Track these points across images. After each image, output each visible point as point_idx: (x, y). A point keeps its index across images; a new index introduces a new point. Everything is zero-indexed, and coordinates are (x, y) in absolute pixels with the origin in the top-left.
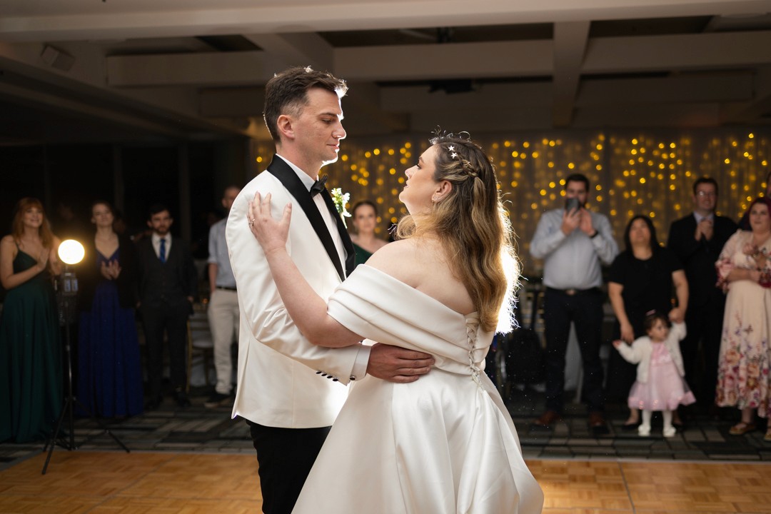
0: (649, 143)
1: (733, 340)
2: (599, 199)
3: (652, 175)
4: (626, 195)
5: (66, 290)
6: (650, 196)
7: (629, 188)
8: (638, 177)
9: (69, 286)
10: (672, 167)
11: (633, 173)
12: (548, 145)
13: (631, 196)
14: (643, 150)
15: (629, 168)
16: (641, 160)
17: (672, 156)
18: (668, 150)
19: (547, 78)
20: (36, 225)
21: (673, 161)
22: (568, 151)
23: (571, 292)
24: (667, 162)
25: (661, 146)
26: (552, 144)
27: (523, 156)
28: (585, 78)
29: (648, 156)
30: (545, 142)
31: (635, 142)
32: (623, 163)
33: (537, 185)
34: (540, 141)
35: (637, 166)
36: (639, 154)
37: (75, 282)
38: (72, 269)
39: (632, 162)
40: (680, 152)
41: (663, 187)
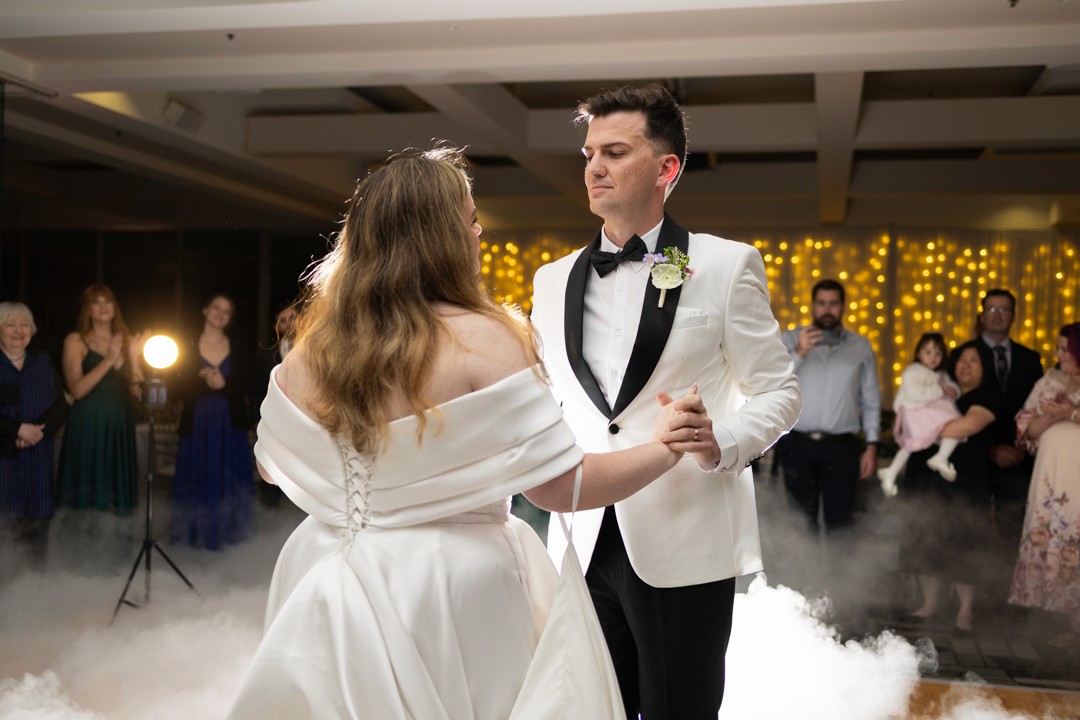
0: (950, 248)
1: (1041, 515)
2: (880, 320)
3: (954, 290)
4: (917, 316)
5: (151, 401)
6: (950, 318)
7: (921, 307)
8: (934, 293)
9: (155, 396)
10: (981, 281)
11: (928, 287)
12: (813, 248)
13: (923, 319)
14: (942, 258)
15: (923, 281)
16: (939, 270)
17: (983, 266)
18: (976, 258)
19: (809, 156)
20: (106, 318)
21: (984, 273)
22: (839, 256)
23: (817, 436)
24: (976, 274)
25: (968, 252)
26: (818, 245)
27: (779, 261)
28: (861, 156)
29: (949, 265)
30: (809, 243)
31: (931, 246)
32: (915, 274)
33: (796, 300)
34: (802, 242)
35: (933, 279)
36: (936, 263)
37: (164, 392)
38: (161, 374)
39: (926, 273)
40: (993, 261)
41: (968, 308)
